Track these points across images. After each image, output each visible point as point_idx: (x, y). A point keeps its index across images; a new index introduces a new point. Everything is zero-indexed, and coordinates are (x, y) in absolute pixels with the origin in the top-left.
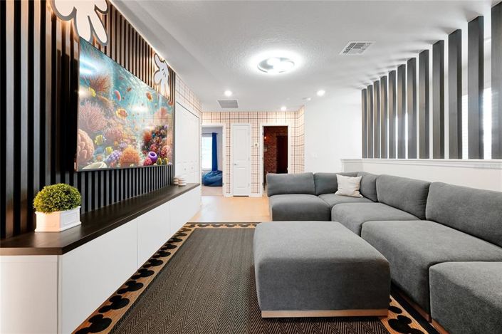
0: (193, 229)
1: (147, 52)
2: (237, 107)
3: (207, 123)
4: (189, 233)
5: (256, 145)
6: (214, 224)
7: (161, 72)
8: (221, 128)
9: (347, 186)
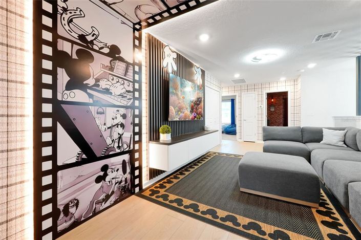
0: (215, 155)
1: (191, 65)
2: (245, 82)
3: (226, 93)
4: (212, 156)
5: (261, 106)
6: (227, 154)
7: (198, 73)
8: (235, 96)
9: (331, 137)
